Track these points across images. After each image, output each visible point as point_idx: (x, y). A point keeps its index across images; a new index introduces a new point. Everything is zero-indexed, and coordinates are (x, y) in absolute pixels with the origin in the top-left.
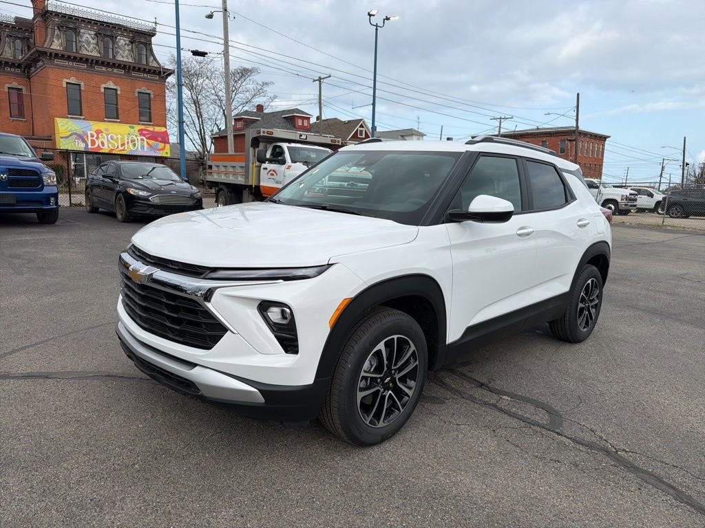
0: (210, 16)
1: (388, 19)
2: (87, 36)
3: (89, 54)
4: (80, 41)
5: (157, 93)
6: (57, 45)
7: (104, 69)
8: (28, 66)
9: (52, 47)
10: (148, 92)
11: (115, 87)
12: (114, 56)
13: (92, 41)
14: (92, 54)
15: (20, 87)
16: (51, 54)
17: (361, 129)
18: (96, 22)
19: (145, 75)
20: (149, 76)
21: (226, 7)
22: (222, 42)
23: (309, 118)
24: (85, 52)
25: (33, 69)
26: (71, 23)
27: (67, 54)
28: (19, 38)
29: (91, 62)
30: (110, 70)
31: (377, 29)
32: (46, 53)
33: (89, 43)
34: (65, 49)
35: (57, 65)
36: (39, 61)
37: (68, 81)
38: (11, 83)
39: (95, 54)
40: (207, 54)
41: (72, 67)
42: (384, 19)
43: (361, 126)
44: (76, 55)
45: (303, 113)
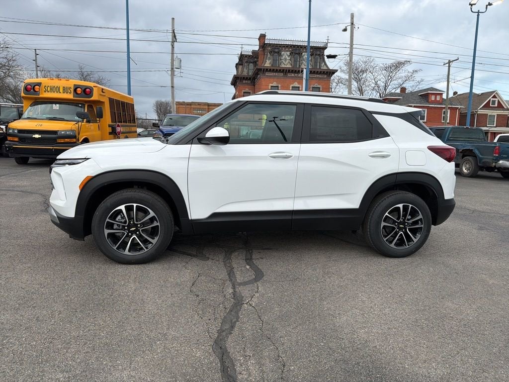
0: (345, 30)
1: (490, 4)
2: (286, 55)
3: (286, 66)
4: (281, 59)
5: (324, 87)
6: (268, 64)
7: (293, 75)
8: (254, 79)
9: (265, 65)
10: (319, 86)
11: (298, 86)
12: (300, 66)
13: (288, 58)
14: (287, 66)
15: (249, 91)
16: (264, 69)
17: (493, 99)
18: (291, 46)
19: (318, 76)
20: (320, 76)
21: (353, 22)
22: (349, 46)
23: (442, 94)
24: (283, 66)
25: (256, 80)
26: (276, 49)
27: (272, 68)
28: (251, 62)
29: (285, 72)
30: (296, 75)
31: (478, 15)
32: (261, 69)
33: (286, 59)
34: (272, 66)
35: (267, 76)
36: (258, 75)
37: (272, 85)
38: (245, 90)
39: (289, 66)
40: (337, 56)
41: (275, 76)
42: (487, 6)
43: (494, 97)
44: (277, 68)
45: (436, 90)
